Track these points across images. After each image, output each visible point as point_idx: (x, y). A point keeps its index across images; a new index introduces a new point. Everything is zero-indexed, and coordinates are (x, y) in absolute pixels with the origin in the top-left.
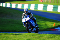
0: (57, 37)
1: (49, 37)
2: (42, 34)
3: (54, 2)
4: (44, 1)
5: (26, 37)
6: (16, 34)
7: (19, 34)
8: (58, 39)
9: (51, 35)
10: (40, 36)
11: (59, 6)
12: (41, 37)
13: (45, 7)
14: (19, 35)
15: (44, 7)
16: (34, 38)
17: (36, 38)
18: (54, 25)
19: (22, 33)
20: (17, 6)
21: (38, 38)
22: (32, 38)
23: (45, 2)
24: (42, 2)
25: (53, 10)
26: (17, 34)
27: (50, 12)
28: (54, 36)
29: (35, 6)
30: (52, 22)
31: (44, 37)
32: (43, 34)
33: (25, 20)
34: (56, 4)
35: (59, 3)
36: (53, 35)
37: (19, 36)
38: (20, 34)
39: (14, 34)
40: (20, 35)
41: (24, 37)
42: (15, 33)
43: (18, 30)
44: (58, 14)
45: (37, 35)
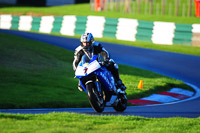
0: (149, 127)
1: (125, 126)
2: (102, 116)
3: (140, 11)
4: (106, 8)
5: (49, 126)
6: (14, 114)
7: (22, 115)
8: (155, 131)
9: (129, 119)
10: (95, 123)
11: (156, 23)
12: (96, 127)
14: (23, 118)
15: (106, 25)
16: (73, 129)
17: (80, 128)
18: (139, 86)
19: (34, 112)
20: (15, 22)
21: (86, 129)
22: (66, 129)
23: (109, 10)
24: (99, 9)
25: (137, 36)
26: (18, 114)
27: (126, 44)
28: (139, 122)
29: (77, 23)
30: (134, 78)
31: (107, 126)
32: (105, 116)
33: (86, 70)
34: (147, 15)
35: (157, 12)
36: (138, 119)
37: (23, 122)
38: (26, 115)
39: (6, 117)
40: (26, 119)
41: (41, 124)
42: (9, 114)
43: (22, 104)
44: (153, 48)
45: (83, 118)
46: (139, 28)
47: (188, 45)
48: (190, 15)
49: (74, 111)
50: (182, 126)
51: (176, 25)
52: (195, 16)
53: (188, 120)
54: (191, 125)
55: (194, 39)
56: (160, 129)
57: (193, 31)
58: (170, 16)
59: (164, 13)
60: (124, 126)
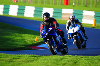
2: (17, 55)
3: (36, 3)
9: (31, 56)
10: (14, 58)
12: (14, 60)
13: (21, 10)
15: (19, 9)
17: (6, 61)
21: (9, 61)
23: (20, 2)
24: (16, 2)
27: (29, 19)
28: (36, 58)
30: (33, 36)
31: (20, 60)
32: (19, 55)
34: (39, 5)
35: (45, 3)
36: (35, 56)
45: (8, 56)
46: (35, 11)
47: (60, 19)
48: (61, 4)
49: (3, 52)
50: (57, 60)
51: (54, 9)
52: (64, 5)
53: (61, 56)
54: (62, 59)
55: (63, 16)
56: (46, 61)
57: (63, 12)
58: (51, 5)
59: (48, 4)
60: (28, 60)
